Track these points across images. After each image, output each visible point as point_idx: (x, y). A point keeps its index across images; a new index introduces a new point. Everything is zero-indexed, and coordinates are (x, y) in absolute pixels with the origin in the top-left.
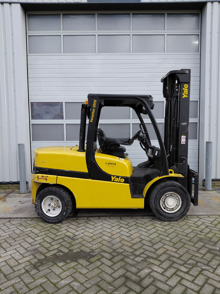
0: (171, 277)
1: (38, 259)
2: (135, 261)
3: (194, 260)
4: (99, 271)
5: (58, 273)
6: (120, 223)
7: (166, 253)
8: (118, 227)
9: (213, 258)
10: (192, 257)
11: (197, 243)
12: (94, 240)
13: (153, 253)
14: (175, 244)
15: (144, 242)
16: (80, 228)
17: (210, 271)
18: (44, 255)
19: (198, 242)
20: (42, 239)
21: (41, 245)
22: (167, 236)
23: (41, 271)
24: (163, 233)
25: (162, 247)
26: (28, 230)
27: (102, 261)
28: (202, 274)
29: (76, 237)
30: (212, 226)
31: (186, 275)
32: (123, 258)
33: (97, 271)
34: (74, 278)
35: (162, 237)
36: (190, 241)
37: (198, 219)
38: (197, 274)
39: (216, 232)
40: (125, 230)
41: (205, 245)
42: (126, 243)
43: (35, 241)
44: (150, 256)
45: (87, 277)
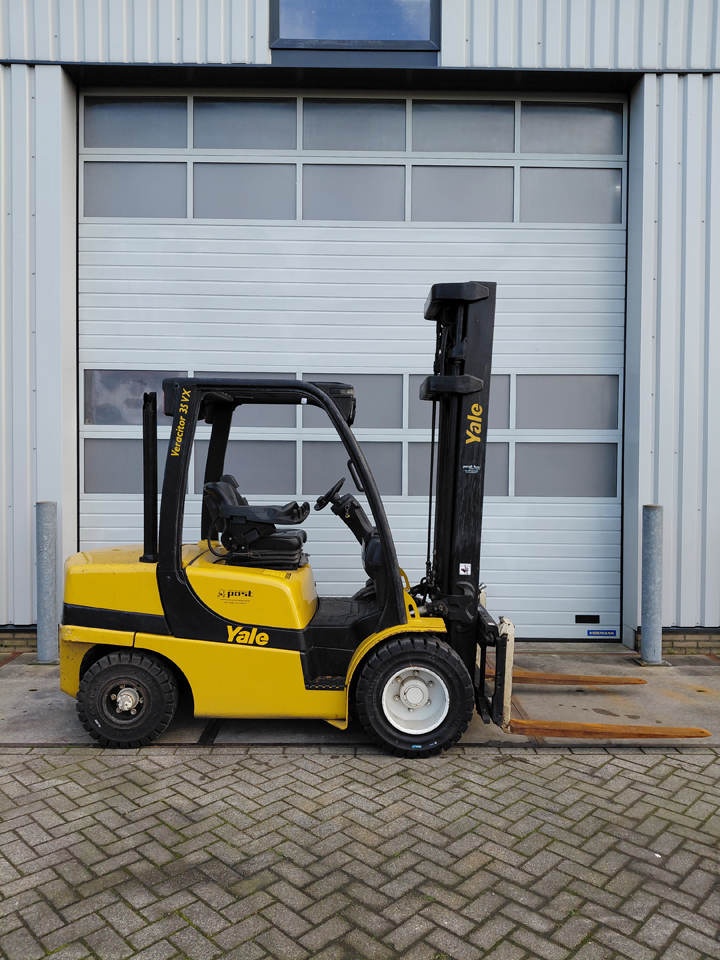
0: (494, 948)
1: (67, 882)
2: (382, 893)
3: (576, 894)
4: (262, 925)
5: (125, 932)
6: (349, 768)
7: (486, 870)
8: (342, 780)
9: (639, 888)
10: (571, 882)
11: (592, 836)
12: (259, 822)
13: (447, 868)
14: (520, 840)
15: (419, 832)
16: (216, 784)
17: (624, 930)
18: (89, 870)
19: (595, 834)
20: (91, 815)
21: (83, 834)
22: (497, 814)
23: (72, 922)
24: (486, 805)
25: (476, 849)
26: (46, 784)
27: (275, 894)
28: (596, 941)
29: (201, 811)
30: (647, 782)
31: (544, 943)
32: (344, 885)
33: (254, 926)
34: (177, 948)
35: (482, 816)
36: (569, 830)
37: (607, 758)
38: (578, 942)
39: (658, 802)
40: (362, 791)
41: (617, 846)
42: (362, 834)
43: (67, 822)
44: (433, 880)
45: (218, 946)
